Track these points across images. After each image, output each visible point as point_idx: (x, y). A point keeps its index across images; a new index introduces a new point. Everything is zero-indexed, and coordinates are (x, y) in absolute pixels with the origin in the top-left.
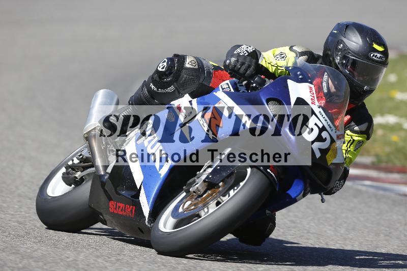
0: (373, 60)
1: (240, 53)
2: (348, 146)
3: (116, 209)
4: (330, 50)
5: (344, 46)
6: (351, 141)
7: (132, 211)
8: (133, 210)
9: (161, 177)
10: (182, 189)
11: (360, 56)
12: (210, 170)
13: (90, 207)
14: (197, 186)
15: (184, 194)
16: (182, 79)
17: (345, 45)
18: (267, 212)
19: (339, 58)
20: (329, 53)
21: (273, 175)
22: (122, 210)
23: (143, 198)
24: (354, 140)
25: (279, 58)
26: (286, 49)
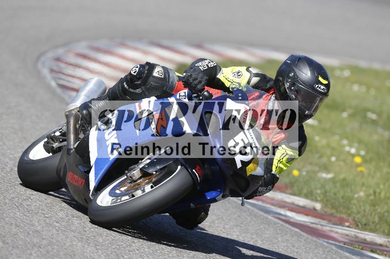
0: (317, 91)
1: (201, 66)
2: (281, 158)
4: (282, 76)
5: (294, 75)
6: (285, 154)
8: (83, 183)
9: (110, 160)
10: (125, 173)
11: (306, 85)
12: (148, 161)
14: (134, 172)
15: (125, 177)
18: (192, 205)
19: (288, 84)
20: (281, 79)
21: (197, 175)
22: (75, 181)
24: (287, 154)
25: (236, 76)
26: (243, 69)
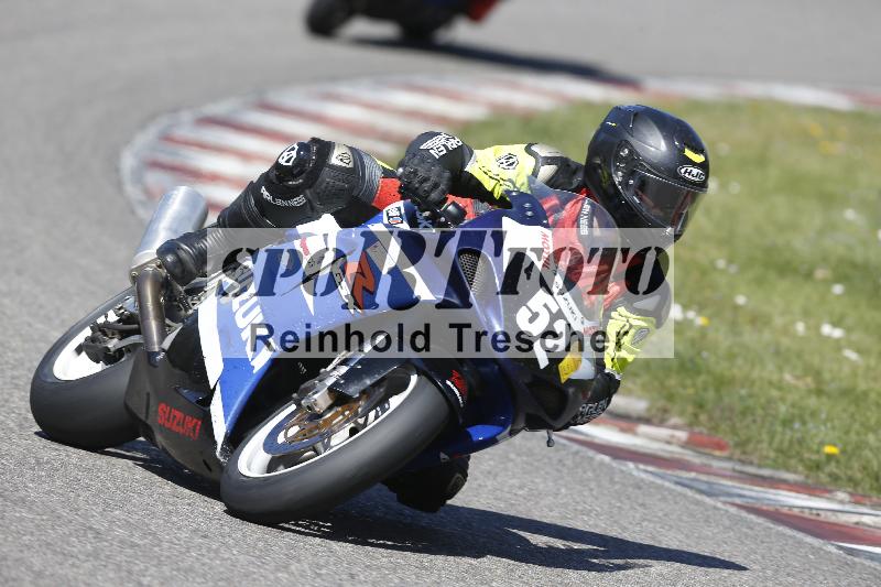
0: (685, 180)
1: (432, 149)
3: (168, 420)
7: (194, 427)
8: (198, 427)
9: (254, 372)
10: (291, 399)
11: (661, 171)
12: (344, 369)
13: (127, 407)
14: (315, 397)
16: (321, 184)
17: (632, 152)
18: (443, 456)
19: (620, 174)
20: (599, 161)
22: (178, 424)
23: (216, 408)
25: (504, 166)
26: (518, 149)
